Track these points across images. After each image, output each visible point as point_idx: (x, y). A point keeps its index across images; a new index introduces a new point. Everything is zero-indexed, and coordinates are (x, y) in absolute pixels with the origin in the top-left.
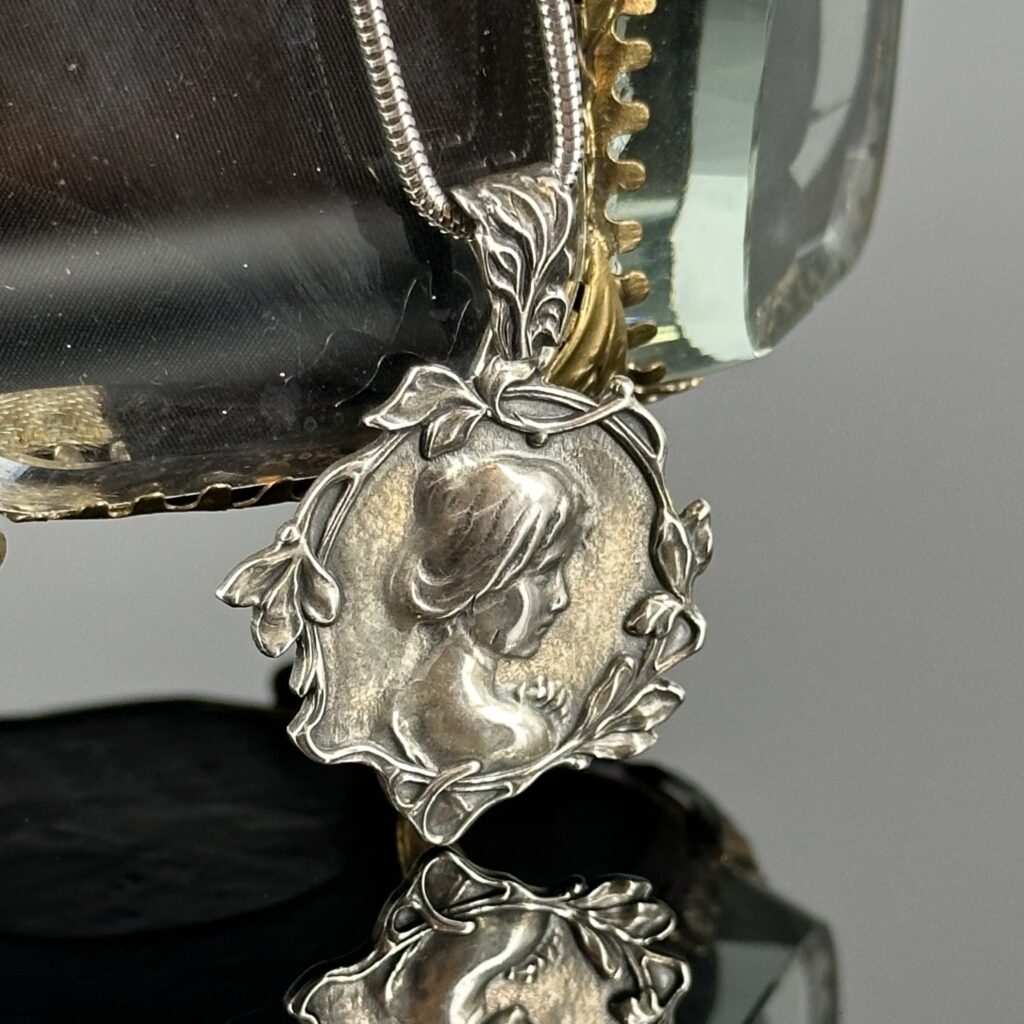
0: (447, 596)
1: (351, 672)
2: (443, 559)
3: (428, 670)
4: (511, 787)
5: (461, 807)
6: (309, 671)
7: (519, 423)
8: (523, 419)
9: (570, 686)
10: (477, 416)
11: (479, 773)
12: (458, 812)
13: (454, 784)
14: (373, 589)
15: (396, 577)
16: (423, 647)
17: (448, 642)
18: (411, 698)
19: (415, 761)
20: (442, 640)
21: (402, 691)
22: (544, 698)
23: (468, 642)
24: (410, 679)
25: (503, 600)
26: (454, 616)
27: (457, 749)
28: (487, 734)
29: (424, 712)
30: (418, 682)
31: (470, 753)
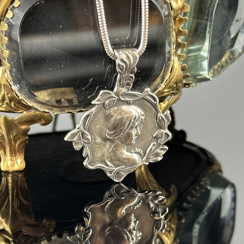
0: (114, 135)
1: (95, 151)
2: (112, 128)
3: (111, 149)
4: (132, 170)
5: (122, 174)
6: (86, 152)
7: (125, 100)
8: (126, 99)
9: (143, 149)
10: (116, 100)
11: (125, 168)
12: (121, 175)
13: (120, 171)
14: (98, 135)
15: (102, 132)
16: (110, 145)
17: (115, 144)
18: (108, 155)
19: (111, 167)
20: (114, 143)
21: (106, 154)
22: (138, 152)
23: (119, 143)
24: (108, 151)
25: (126, 135)
26: (116, 139)
27: (119, 164)
28: (125, 160)
29: (111, 157)
30: (110, 152)
31: (122, 164)
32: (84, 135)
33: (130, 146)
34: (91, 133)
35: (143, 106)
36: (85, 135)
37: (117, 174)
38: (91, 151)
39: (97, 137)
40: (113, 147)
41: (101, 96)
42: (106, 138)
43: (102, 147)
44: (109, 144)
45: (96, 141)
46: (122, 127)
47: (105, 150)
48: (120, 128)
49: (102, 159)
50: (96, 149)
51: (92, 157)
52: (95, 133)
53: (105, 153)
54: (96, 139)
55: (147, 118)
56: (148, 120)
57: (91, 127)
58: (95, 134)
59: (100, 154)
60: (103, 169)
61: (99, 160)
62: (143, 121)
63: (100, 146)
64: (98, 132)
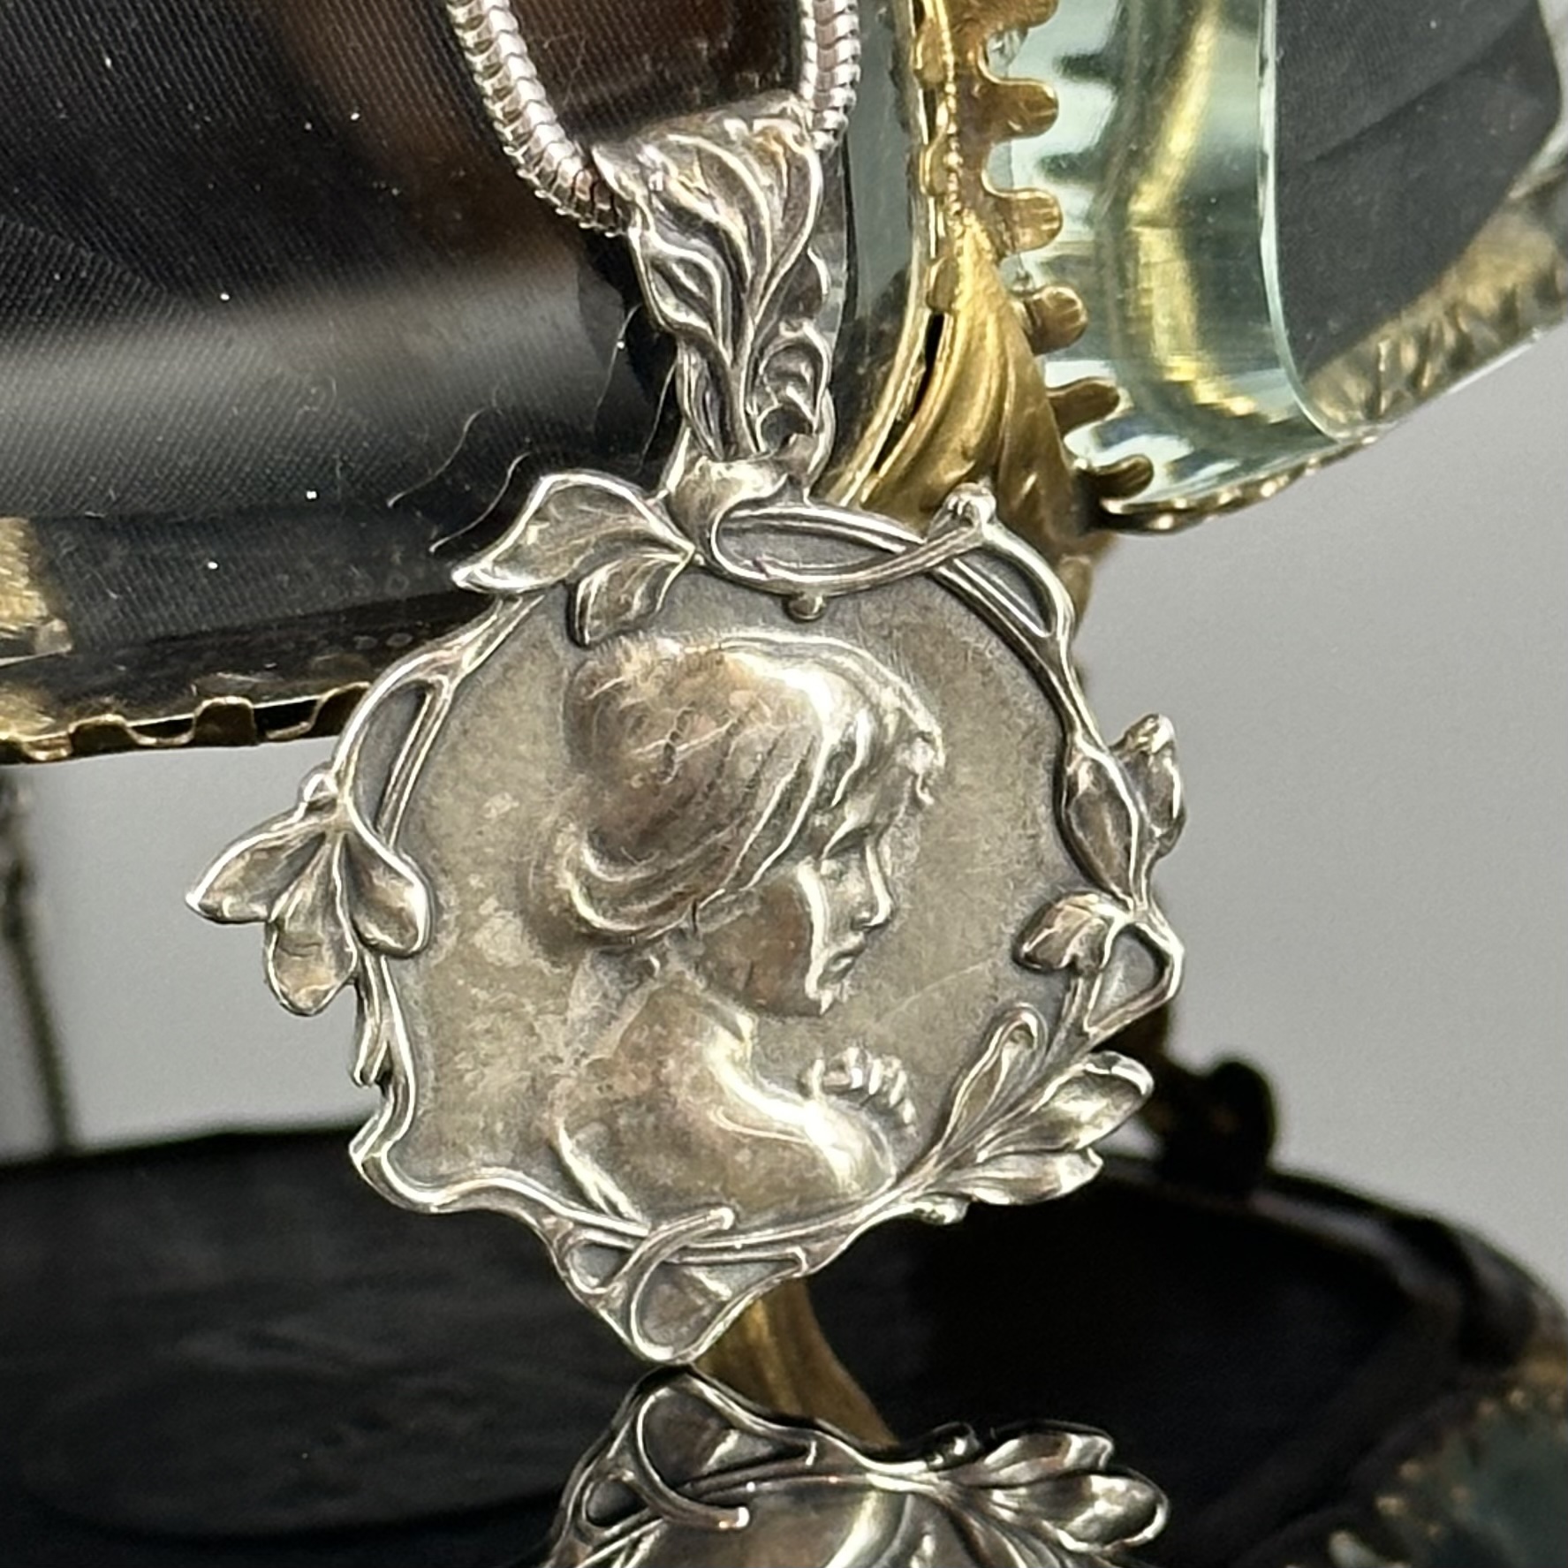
0: (641, 899)
1: (462, 1043)
2: (627, 832)
3: (618, 1037)
4: (802, 1255)
5: (705, 1292)
6: (375, 1041)
7: (762, 577)
8: (769, 569)
9: (913, 1066)
10: (674, 565)
11: (733, 1231)
12: (700, 1302)
13: (685, 1250)
14: (496, 889)
15: (539, 867)
16: (605, 996)
17: (653, 985)
18: (588, 1090)
19: (603, 1205)
20: (641, 981)
21: (568, 1076)
22: (862, 1090)
23: (693, 985)
24: (584, 1055)
25: (754, 908)
26: (660, 937)
27: (685, 1185)
28: (743, 1157)
29: (615, 1116)
30: (600, 1060)
31: (713, 1193)
32: (364, 877)
33: (790, 1021)
34: (430, 862)
35: (929, 648)
36: (374, 874)
37: (666, 1289)
38: (423, 1032)
39: (491, 903)
40: (630, 1015)
41: (540, 515)
42: (572, 922)
43: (530, 1008)
44: (593, 981)
45: (480, 939)
46: (719, 827)
47: (555, 1037)
48: (705, 833)
49: (528, 1125)
50: (479, 1025)
51: (436, 1090)
52: (468, 860)
53: (556, 1069)
54: (473, 920)
55: (964, 774)
56: (968, 788)
57: (435, 800)
58: (466, 875)
59: (509, 1077)
60: (531, 1220)
61: (499, 1127)
62: (926, 798)
63: (510, 996)
64: (503, 858)
